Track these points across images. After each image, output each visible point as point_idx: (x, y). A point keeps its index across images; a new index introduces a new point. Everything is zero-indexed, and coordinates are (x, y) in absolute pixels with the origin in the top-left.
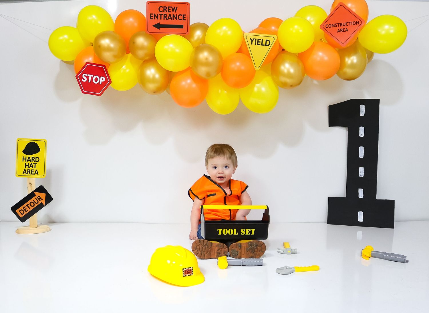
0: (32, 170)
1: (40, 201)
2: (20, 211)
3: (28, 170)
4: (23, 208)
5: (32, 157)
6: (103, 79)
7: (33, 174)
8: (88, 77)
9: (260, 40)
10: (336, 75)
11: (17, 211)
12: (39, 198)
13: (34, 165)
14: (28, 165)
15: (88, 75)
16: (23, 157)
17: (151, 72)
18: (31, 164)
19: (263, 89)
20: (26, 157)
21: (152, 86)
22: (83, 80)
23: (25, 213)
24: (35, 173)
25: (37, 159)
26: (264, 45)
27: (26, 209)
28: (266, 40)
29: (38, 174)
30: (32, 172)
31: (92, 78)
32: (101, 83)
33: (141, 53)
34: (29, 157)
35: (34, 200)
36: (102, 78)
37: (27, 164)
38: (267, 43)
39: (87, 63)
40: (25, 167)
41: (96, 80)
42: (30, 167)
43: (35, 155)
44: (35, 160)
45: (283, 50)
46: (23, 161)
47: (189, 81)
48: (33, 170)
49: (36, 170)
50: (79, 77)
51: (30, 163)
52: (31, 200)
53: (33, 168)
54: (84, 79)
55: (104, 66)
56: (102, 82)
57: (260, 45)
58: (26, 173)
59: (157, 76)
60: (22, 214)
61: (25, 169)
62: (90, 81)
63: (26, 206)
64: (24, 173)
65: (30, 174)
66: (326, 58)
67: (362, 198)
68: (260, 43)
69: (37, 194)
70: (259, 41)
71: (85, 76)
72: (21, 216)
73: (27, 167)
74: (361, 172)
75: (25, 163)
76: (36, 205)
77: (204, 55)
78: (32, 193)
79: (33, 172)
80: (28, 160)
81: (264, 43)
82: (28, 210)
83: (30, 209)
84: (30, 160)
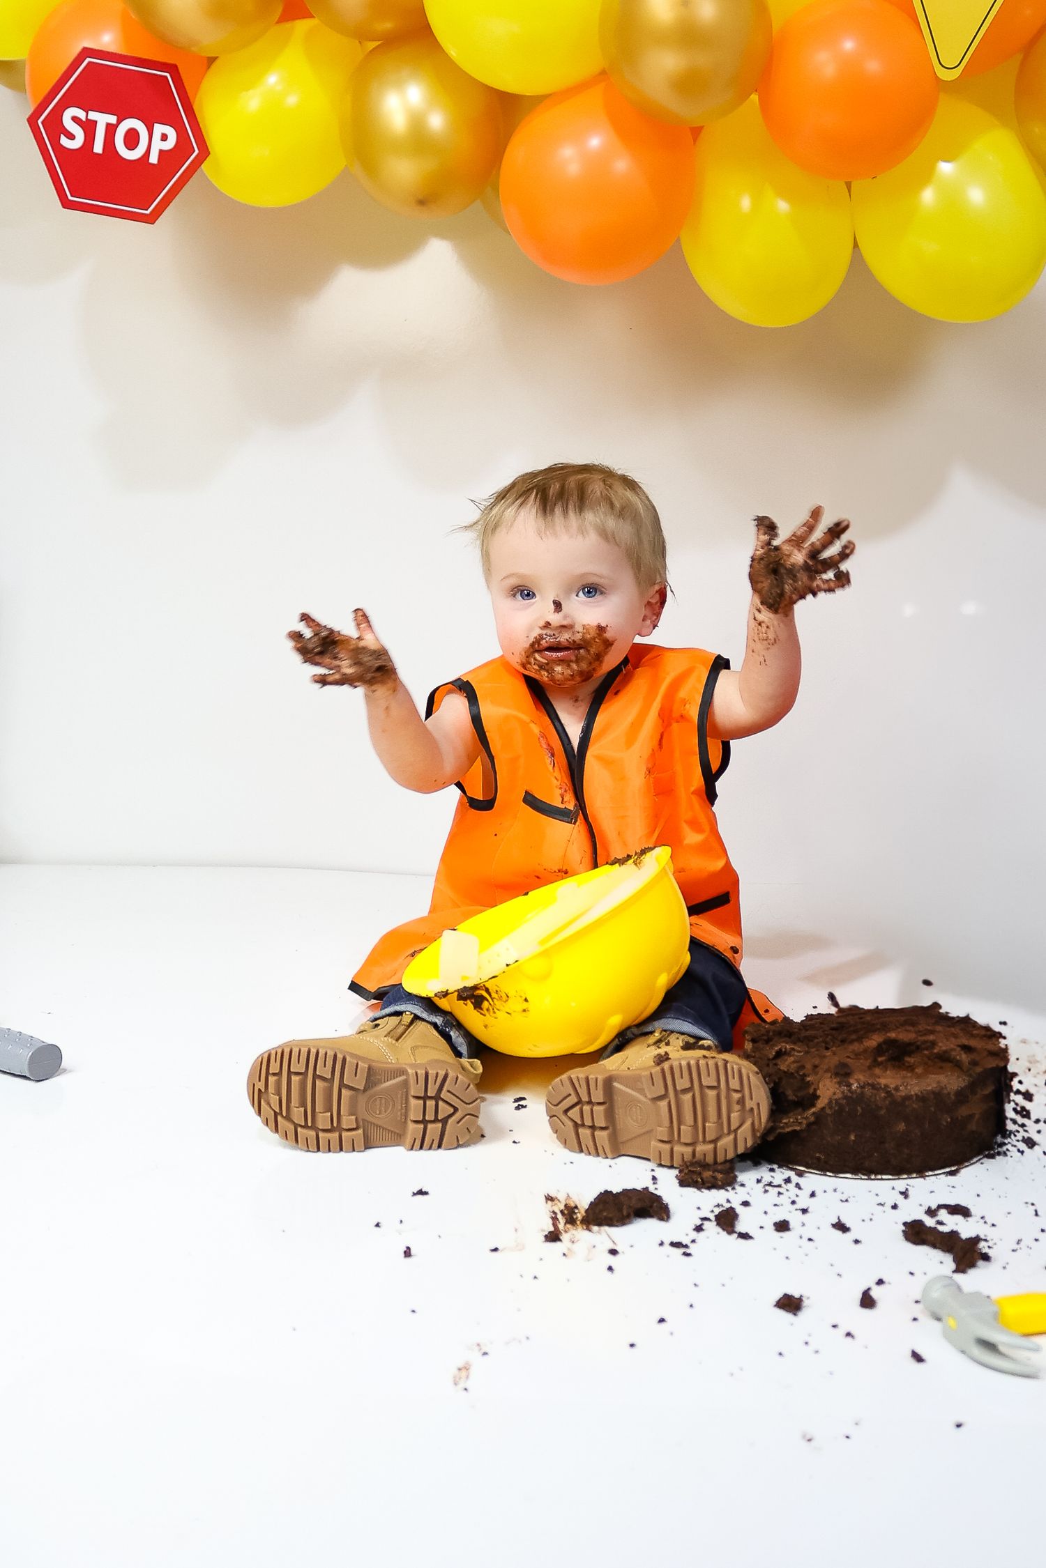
6: (164, 137)
8: (89, 127)
15: (93, 115)
17: (406, 102)
21: (405, 171)
22: (64, 141)
31: (111, 130)
32: (154, 159)
36: (159, 129)
39: (87, 52)
41: (132, 139)
47: (596, 141)
50: (45, 126)
54: (71, 137)
55: (173, 69)
56: (161, 152)
59: (437, 122)
62: (98, 148)
71: (75, 119)
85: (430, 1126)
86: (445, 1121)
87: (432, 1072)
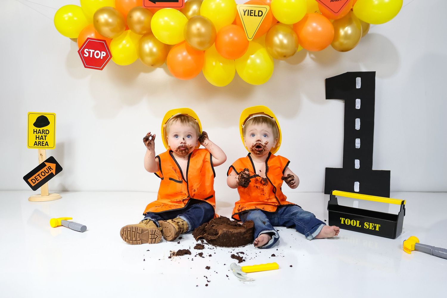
0: (42, 142)
1: (51, 171)
2: (31, 180)
3: (39, 142)
4: (35, 178)
5: (42, 130)
6: (104, 54)
7: (44, 146)
8: (89, 52)
9: (253, 10)
10: (330, 46)
11: (29, 180)
12: (49, 168)
13: (44, 137)
14: (39, 138)
15: (90, 50)
16: (34, 130)
17: (149, 46)
18: (42, 136)
19: (258, 61)
20: (37, 130)
21: (149, 59)
22: (85, 55)
23: (37, 182)
24: (46, 145)
25: (47, 131)
26: (257, 16)
27: (37, 178)
28: (259, 11)
29: (48, 146)
30: (42, 144)
31: (93, 53)
32: (102, 58)
33: (138, 27)
34: (40, 130)
35: (44, 170)
36: (103, 52)
37: (38, 136)
38: (260, 14)
39: (88, 38)
40: (36, 139)
41: (97, 54)
42: (41, 139)
43: (45, 128)
44: (45, 132)
45: (278, 22)
46: (34, 133)
47: (185, 53)
48: (44, 142)
49: (47, 142)
50: (81, 53)
51: (40, 135)
52: (42, 170)
53: (43, 140)
54: (86, 54)
55: (105, 41)
56: (103, 57)
57: (252, 16)
58: (37, 144)
59: (155, 50)
60: (34, 183)
61: (36, 141)
62: (91, 56)
63: (37, 176)
64: (35, 144)
65: (41, 145)
66: (320, 29)
67: (358, 168)
68: (253, 14)
69: (48, 164)
70: (252, 12)
71: (87, 51)
72: (33, 185)
73: (38, 139)
74: (358, 143)
75: (36, 136)
76: (47, 175)
77: (197, 27)
78: (43, 163)
79: (44, 144)
80: (39, 133)
81: (256, 14)
82: (39, 180)
83: (41, 178)
84: (40, 133)
85: (153, 239)
86: (156, 238)
87: (153, 230)
